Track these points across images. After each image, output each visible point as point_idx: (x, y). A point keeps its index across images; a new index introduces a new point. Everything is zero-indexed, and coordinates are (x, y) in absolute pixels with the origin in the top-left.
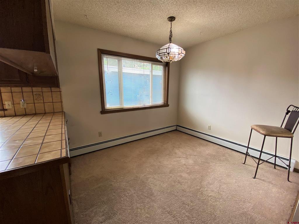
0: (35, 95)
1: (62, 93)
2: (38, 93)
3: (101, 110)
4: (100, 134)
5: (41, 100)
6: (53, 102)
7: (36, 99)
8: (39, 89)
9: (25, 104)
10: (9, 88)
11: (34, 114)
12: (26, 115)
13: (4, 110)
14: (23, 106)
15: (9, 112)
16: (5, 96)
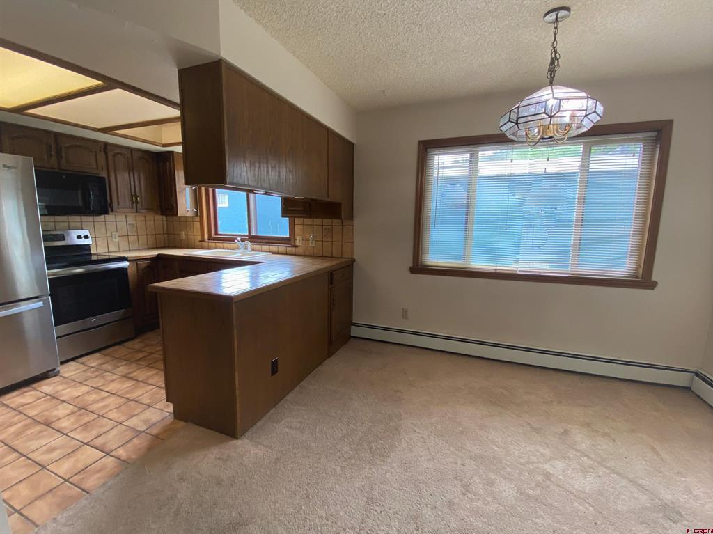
0: (325, 229)
1: (354, 227)
2: (328, 227)
3: (411, 265)
4: (405, 314)
5: (330, 236)
6: (342, 242)
7: (325, 236)
8: (330, 221)
9: (314, 242)
10: (302, 219)
11: (320, 256)
12: (312, 256)
13: (295, 246)
14: (312, 244)
15: (299, 250)
16: (298, 229)
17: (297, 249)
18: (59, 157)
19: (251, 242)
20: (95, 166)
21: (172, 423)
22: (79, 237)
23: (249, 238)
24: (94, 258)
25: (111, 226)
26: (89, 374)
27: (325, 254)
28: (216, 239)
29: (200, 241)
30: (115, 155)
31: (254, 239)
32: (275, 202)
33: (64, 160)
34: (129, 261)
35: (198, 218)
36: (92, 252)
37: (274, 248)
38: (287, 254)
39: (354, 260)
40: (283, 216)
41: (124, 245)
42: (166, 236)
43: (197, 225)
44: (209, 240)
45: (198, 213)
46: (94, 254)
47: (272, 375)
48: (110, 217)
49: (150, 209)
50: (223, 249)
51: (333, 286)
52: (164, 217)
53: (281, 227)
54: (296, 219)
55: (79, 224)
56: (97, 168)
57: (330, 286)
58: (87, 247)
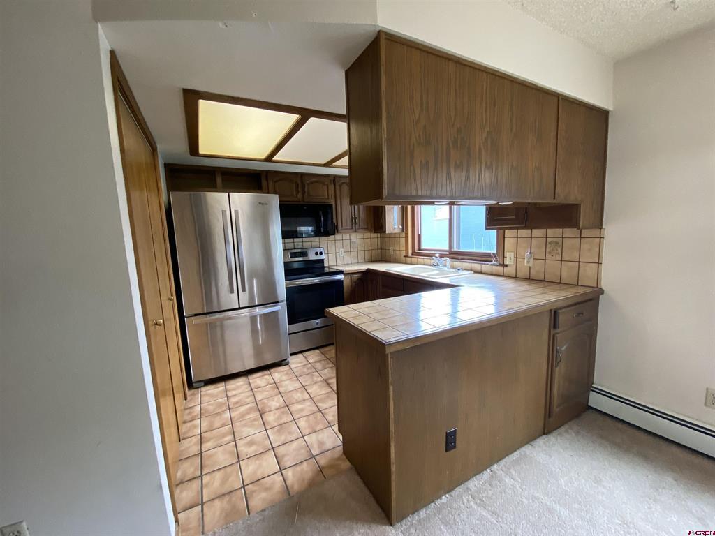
0: (550, 243)
1: (605, 241)
2: (555, 240)
5: (558, 254)
6: (579, 262)
7: (550, 253)
8: (558, 231)
9: (532, 260)
10: (515, 231)
11: (541, 280)
12: (529, 279)
13: (504, 265)
14: (528, 262)
15: (509, 271)
16: (509, 243)
17: (505, 268)
18: (303, 193)
19: (450, 258)
20: (327, 197)
21: (339, 459)
22: (316, 254)
23: (450, 254)
24: (326, 270)
25: (339, 244)
26: (305, 370)
27: (548, 277)
28: (419, 254)
29: (405, 256)
30: (340, 186)
31: (454, 255)
32: (475, 213)
33: (306, 194)
34: (344, 274)
35: (404, 235)
36: (325, 265)
37: (477, 266)
38: (492, 274)
39: (601, 292)
40: (487, 229)
41: (347, 260)
42: (379, 251)
43: (403, 240)
44: (412, 255)
45: (404, 229)
46: (326, 267)
47: (447, 451)
48: (338, 237)
49: (367, 229)
50: (424, 264)
51: (558, 331)
52: (379, 235)
53: (487, 241)
54: (506, 231)
55: (318, 243)
56: (328, 198)
57: (553, 332)
58: (322, 261)
